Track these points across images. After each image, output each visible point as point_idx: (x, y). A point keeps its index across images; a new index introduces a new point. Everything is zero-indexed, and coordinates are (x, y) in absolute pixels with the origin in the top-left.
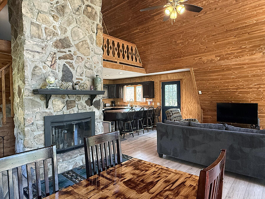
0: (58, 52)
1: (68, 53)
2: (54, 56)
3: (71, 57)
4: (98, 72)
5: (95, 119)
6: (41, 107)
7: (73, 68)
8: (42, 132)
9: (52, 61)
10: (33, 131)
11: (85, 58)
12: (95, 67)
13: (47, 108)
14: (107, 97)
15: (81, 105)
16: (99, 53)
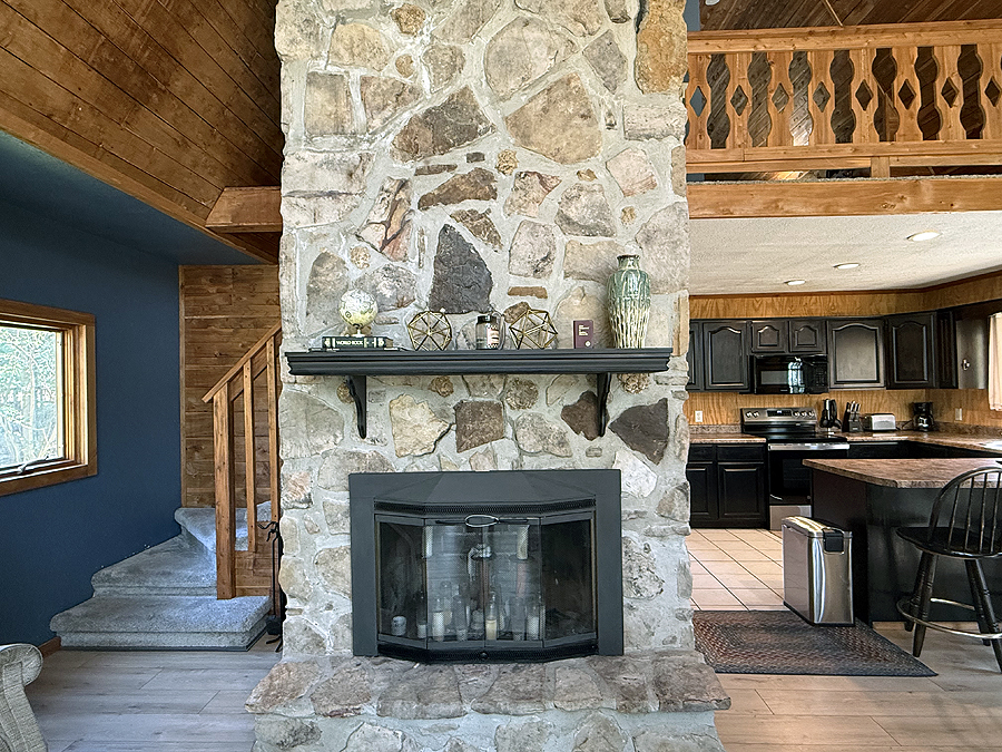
0: (419, 172)
1: (466, 168)
2: (402, 195)
3: (482, 185)
4: (648, 240)
5: (624, 517)
6: (343, 433)
7: (494, 239)
8: (343, 542)
9: (387, 224)
10: (313, 531)
11: (567, 176)
12: (628, 213)
13: (363, 435)
14: (878, 381)
15: (535, 430)
16: (659, 125)
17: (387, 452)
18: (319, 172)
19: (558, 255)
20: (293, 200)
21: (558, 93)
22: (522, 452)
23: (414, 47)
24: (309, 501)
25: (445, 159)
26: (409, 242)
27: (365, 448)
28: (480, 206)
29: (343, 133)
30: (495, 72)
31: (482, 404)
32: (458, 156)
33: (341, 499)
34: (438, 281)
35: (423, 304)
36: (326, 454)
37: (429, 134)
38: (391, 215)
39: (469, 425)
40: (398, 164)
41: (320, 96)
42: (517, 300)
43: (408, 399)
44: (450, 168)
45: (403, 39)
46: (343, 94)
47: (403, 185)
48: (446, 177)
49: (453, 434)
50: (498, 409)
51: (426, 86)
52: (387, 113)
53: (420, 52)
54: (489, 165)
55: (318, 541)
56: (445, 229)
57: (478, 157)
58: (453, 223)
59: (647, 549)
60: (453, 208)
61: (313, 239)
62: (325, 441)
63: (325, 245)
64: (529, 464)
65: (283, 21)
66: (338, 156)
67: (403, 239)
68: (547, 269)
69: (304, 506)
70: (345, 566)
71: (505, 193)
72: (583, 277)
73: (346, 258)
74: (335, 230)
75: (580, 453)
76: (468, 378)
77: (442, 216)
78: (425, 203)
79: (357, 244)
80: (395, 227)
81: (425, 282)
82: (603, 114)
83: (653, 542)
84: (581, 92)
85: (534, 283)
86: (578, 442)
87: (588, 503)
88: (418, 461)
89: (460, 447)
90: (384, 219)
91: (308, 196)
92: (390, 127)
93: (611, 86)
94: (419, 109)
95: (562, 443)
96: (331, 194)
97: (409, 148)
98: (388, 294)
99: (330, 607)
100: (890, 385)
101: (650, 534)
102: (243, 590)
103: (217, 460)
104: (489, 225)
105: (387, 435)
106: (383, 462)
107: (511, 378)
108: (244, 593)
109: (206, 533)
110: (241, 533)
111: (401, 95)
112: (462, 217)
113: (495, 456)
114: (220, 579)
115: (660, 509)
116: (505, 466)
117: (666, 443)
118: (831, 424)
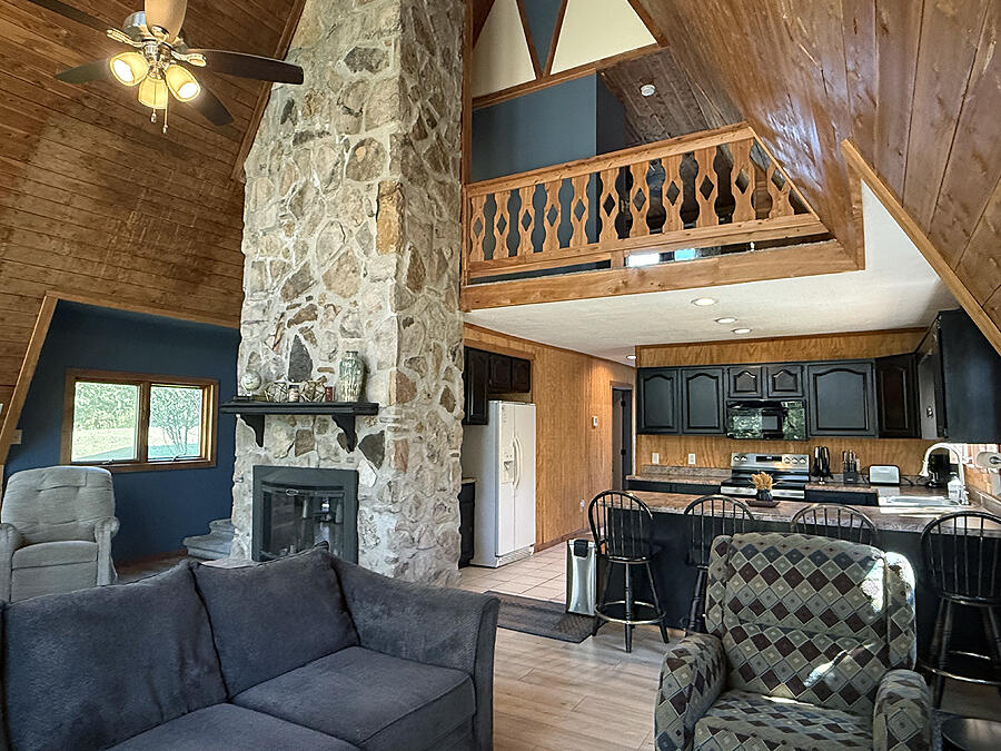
0: (288, 308)
1: (305, 305)
2: (282, 320)
3: (311, 313)
4: (378, 339)
5: (360, 498)
7: (314, 342)
9: (275, 336)
10: (243, 494)
11: (345, 305)
12: (369, 324)
13: (260, 445)
15: (325, 446)
16: (383, 273)
17: (270, 455)
18: (254, 311)
19: (339, 349)
20: (245, 326)
21: (343, 260)
22: (320, 458)
23: (290, 243)
24: (243, 478)
25: (296, 301)
26: (283, 345)
28: (310, 324)
29: (263, 290)
30: (319, 252)
31: (305, 431)
32: (302, 298)
33: (251, 478)
34: (291, 365)
35: (286, 377)
36: (250, 455)
37: (292, 288)
38: (277, 331)
39: (301, 443)
40: (281, 304)
41: (256, 273)
42: (322, 374)
43: (279, 427)
44: (299, 305)
45: (286, 239)
46: (264, 271)
47: (282, 315)
48: (298, 309)
49: (294, 447)
50: (311, 433)
51: (293, 262)
52: (278, 278)
53: (292, 245)
54: (315, 302)
56: (296, 337)
57: (310, 298)
58: (298, 334)
59: (371, 518)
60: (300, 326)
61: (251, 344)
63: (254, 348)
64: (323, 465)
66: (261, 302)
67: (281, 343)
68: (334, 357)
69: (241, 481)
70: (251, 513)
71: (320, 317)
73: (261, 354)
74: (257, 340)
75: (344, 460)
76: (302, 417)
77: (295, 330)
78: (289, 324)
79: (265, 346)
80: (278, 337)
81: (287, 365)
82: (362, 269)
83: (376, 515)
84: (353, 258)
85: (329, 365)
86: (343, 453)
87: (341, 488)
88: (281, 461)
89: (297, 454)
90: (275, 333)
91: (249, 323)
92: (279, 285)
93: (366, 253)
94: (290, 276)
95: (336, 454)
96: (257, 322)
98: (274, 372)
101: (374, 510)
104: (312, 335)
105: (270, 446)
106: (268, 459)
107: (318, 416)
111: (285, 268)
112: (301, 331)
113: (309, 460)
115: (378, 495)
116: (313, 465)
117: (383, 456)
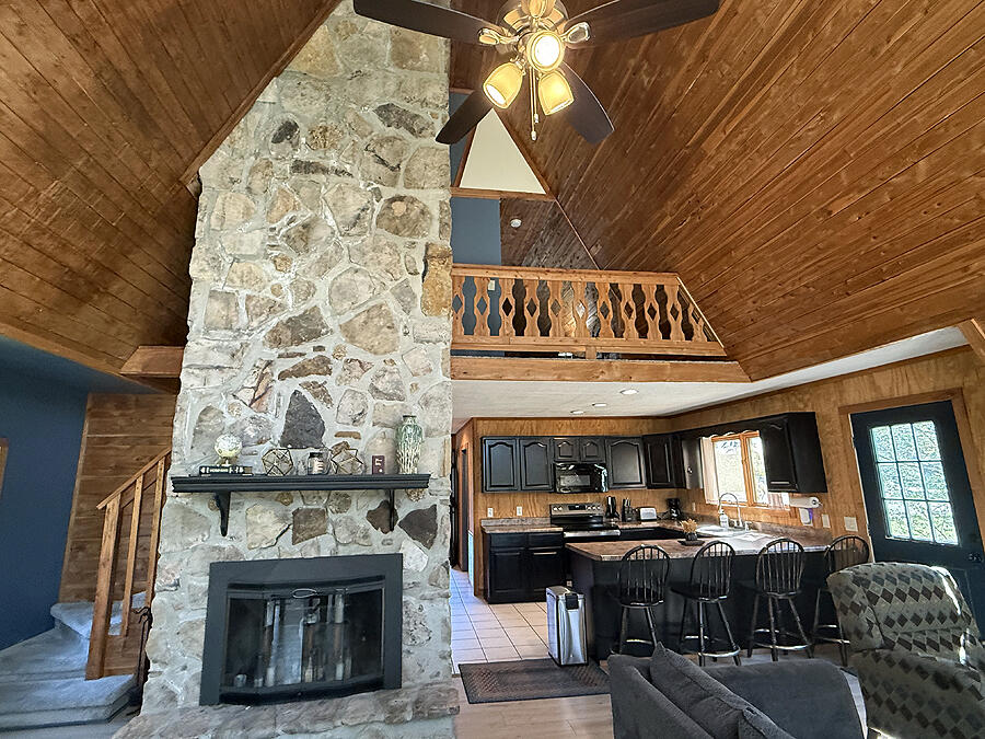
0: (280, 356)
1: (312, 355)
2: (268, 370)
3: (323, 366)
4: (426, 404)
5: (405, 587)
6: (209, 533)
7: (328, 401)
8: (202, 615)
10: (178, 608)
11: (377, 362)
12: (414, 387)
13: (224, 534)
14: (641, 483)
15: (347, 528)
16: (435, 335)
17: (241, 546)
18: (211, 353)
19: (369, 412)
20: (191, 371)
21: (375, 313)
22: (338, 543)
24: (177, 585)
25: (299, 349)
26: (270, 401)
27: (225, 543)
28: (320, 379)
29: (231, 329)
30: (335, 298)
31: (312, 510)
32: (307, 348)
33: (203, 582)
34: (287, 426)
35: (276, 442)
36: (195, 548)
37: (289, 333)
38: (259, 383)
39: (302, 526)
40: (267, 350)
41: (217, 305)
42: (341, 440)
43: (260, 507)
44: (301, 355)
45: (277, 274)
46: (233, 305)
47: (269, 363)
49: (290, 531)
50: (323, 513)
51: (290, 303)
52: (262, 318)
53: (288, 282)
54: (328, 354)
55: (181, 616)
56: (295, 393)
57: (321, 348)
58: (300, 389)
59: (421, 609)
60: (301, 380)
61: (202, 396)
62: (196, 539)
63: (209, 401)
64: (343, 552)
65: (197, 258)
66: (226, 343)
67: (266, 399)
68: (362, 420)
69: (173, 589)
70: (200, 634)
71: (336, 372)
72: (385, 425)
73: (224, 410)
74: (218, 391)
75: (378, 543)
76: (304, 493)
77: (294, 384)
78: (282, 376)
79: (233, 400)
80: (261, 390)
81: (279, 427)
82: (402, 326)
83: (425, 604)
84: (388, 313)
85: (352, 429)
86: (377, 535)
87: (380, 578)
88: (264, 552)
89: (295, 540)
90: (254, 385)
91: (201, 368)
92: (264, 327)
93: (407, 310)
94: (284, 317)
95: (366, 536)
96: (218, 367)
97: (275, 340)
98: (252, 435)
99: (185, 668)
100: (649, 486)
101: (423, 598)
102: (110, 671)
103: (102, 557)
104: (325, 391)
105: (242, 533)
106: (237, 553)
107: (333, 492)
108: (111, 673)
109: (81, 623)
110: (115, 620)
111: (273, 308)
112: (307, 386)
113: (319, 547)
114: (90, 662)
115: (430, 580)
116: (325, 553)
117: (435, 534)
118: (612, 516)
